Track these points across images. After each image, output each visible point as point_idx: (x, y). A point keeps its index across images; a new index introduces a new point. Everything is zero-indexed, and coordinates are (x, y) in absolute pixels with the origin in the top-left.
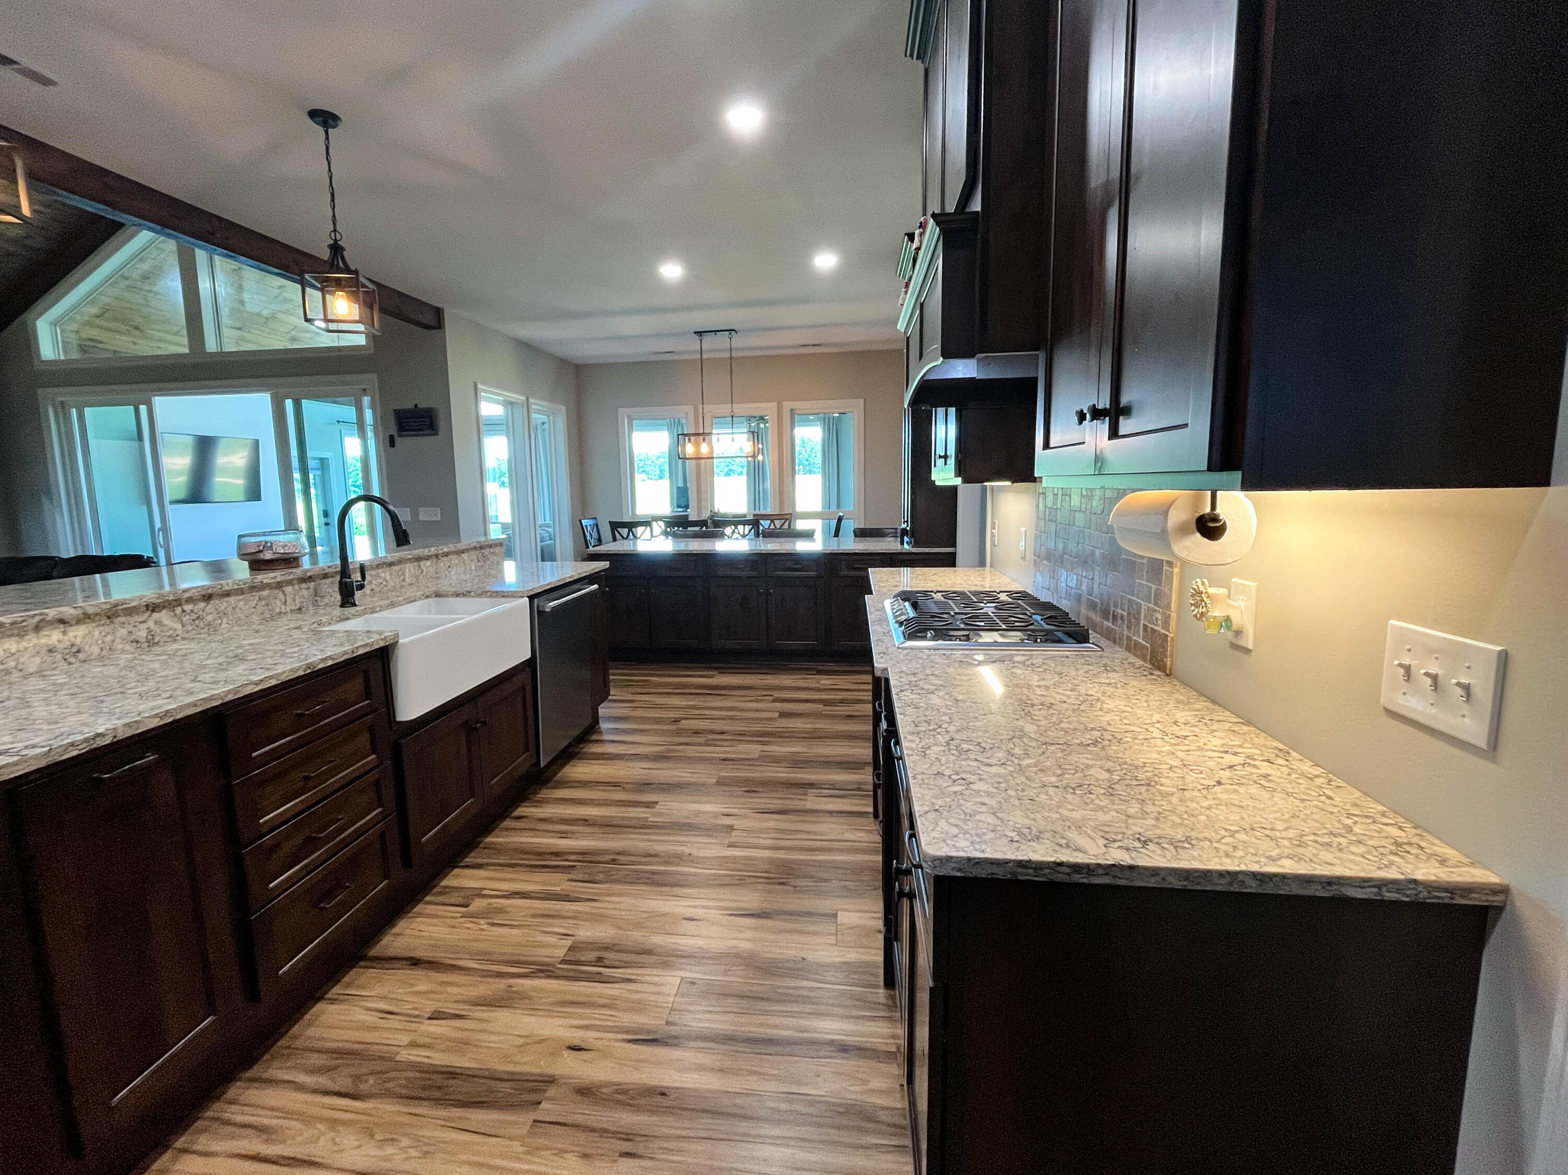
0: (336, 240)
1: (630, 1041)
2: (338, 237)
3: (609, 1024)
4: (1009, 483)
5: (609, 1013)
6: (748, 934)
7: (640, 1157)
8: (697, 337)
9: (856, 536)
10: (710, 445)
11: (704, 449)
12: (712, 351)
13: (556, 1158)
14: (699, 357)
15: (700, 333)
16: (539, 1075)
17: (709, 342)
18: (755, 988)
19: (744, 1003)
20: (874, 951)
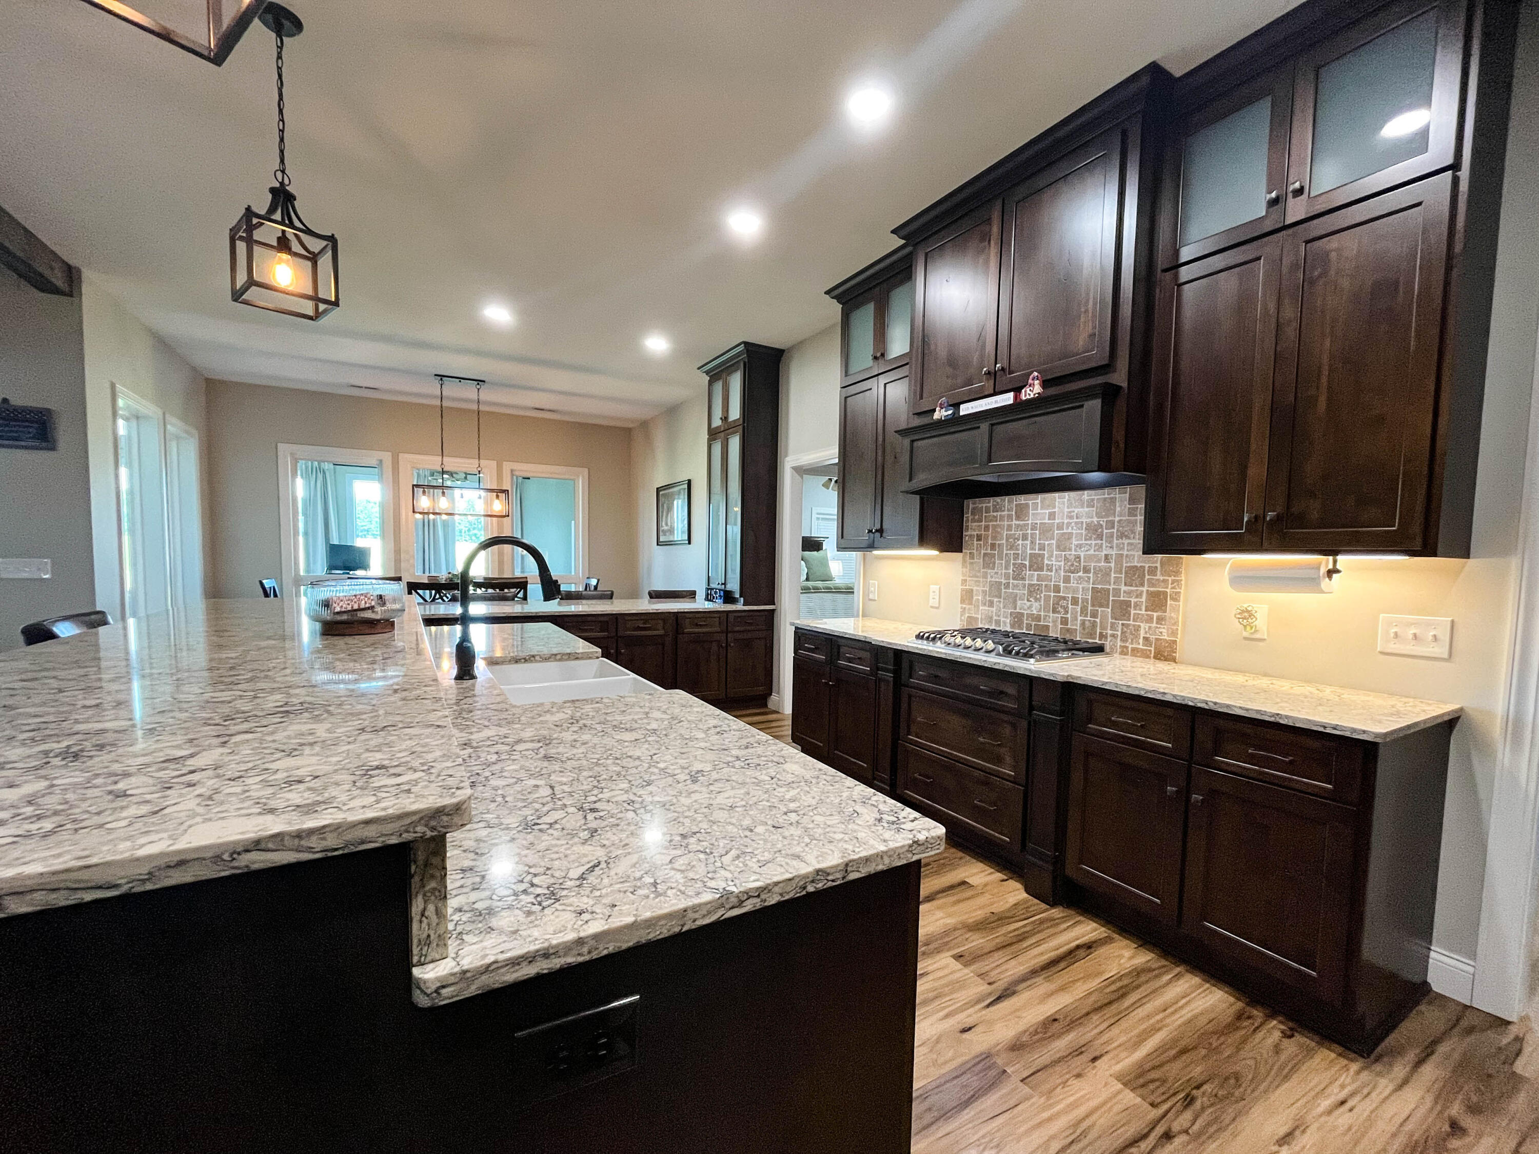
0: (282, 183)
1: (988, 1006)
2: (286, 181)
3: (959, 1005)
4: (935, 553)
5: (948, 999)
6: (939, 914)
7: (1101, 1056)
8: (436, 382)
9: (651, 597)
10: (453, 500)
11: (443, 503)
12: (454, 399)
13: (1066, 1089)
14: (439, 403)
15: (442, 377)
16: (974, 1058)
17: (452, 390)
18: (998, 941)
19: (1009, 950)
20: (1017, 892)
